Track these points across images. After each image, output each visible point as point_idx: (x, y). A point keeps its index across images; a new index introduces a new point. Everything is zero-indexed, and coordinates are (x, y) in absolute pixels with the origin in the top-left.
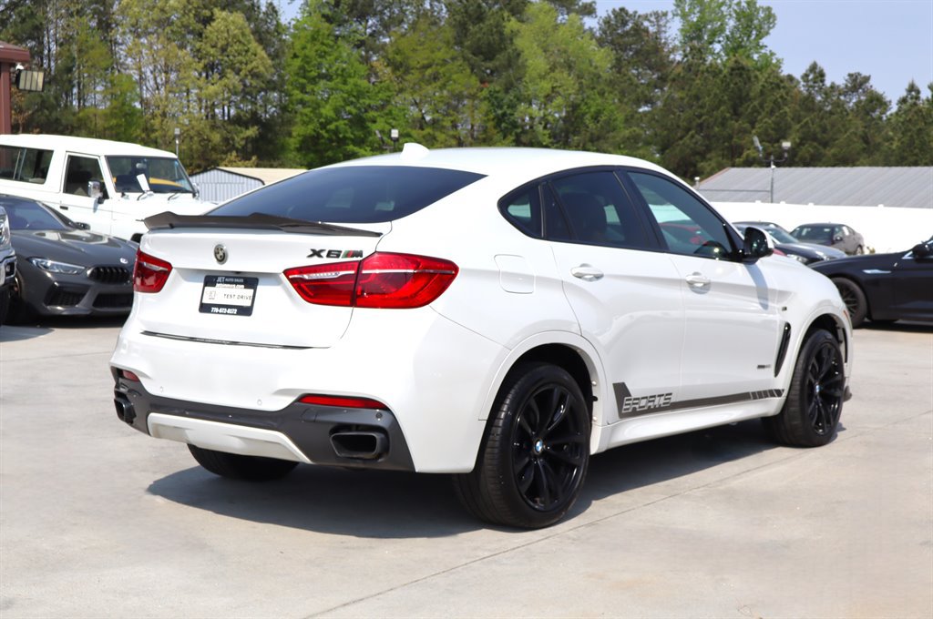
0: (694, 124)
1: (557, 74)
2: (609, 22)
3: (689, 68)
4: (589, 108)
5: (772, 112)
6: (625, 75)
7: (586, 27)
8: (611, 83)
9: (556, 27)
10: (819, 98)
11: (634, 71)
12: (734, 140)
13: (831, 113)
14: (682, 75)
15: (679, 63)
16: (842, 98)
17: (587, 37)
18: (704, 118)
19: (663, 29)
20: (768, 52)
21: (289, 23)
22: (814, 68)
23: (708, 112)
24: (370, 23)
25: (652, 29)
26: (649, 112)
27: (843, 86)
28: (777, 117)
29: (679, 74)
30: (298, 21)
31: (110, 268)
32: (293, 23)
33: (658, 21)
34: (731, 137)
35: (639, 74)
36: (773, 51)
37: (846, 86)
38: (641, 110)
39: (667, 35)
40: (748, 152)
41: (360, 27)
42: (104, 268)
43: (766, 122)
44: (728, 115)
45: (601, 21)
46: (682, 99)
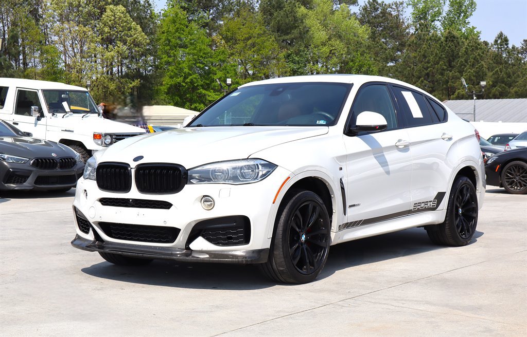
0: (423, 73)
1: (333, 42)
2: (366, 9)
3: (419, 37)
4: (354, 63)
5: (473, 65)
6: (378, 43)
7: (352, 12)
8: (369, 47)
9: (333, 12)
10: (504, 55)
11: (383, 40)
12: (449, 83)
13: (513, 65)
14: (415, 42)
15: (412, 34)
16: (520, 55)
17: (353, 18)
18: (429, 69)
19: (401, 13)
20: (471, 27)
21: (160, 13)
22: (501, 35)
23: (432, 65)
24: (211, 11)
25: (394, 13)
26: (394, 66)
27: (520, 48)
28: (477, 68)
29: (413, 41)
30: (166, 11)
31: (45, 159)
32: (162, 12)
33: (397, 8)
34: (447, 82)
35: (387, 41)
36: (475, 26)
37: (523, 48)
38: (388, 65)
39: (404, 16)
40: (458, 91)
41: (205, 14)
42: (41, 159)
43: (469, 72)
44: (445, 67)
45: (361, 8)
46: (415, 57)
